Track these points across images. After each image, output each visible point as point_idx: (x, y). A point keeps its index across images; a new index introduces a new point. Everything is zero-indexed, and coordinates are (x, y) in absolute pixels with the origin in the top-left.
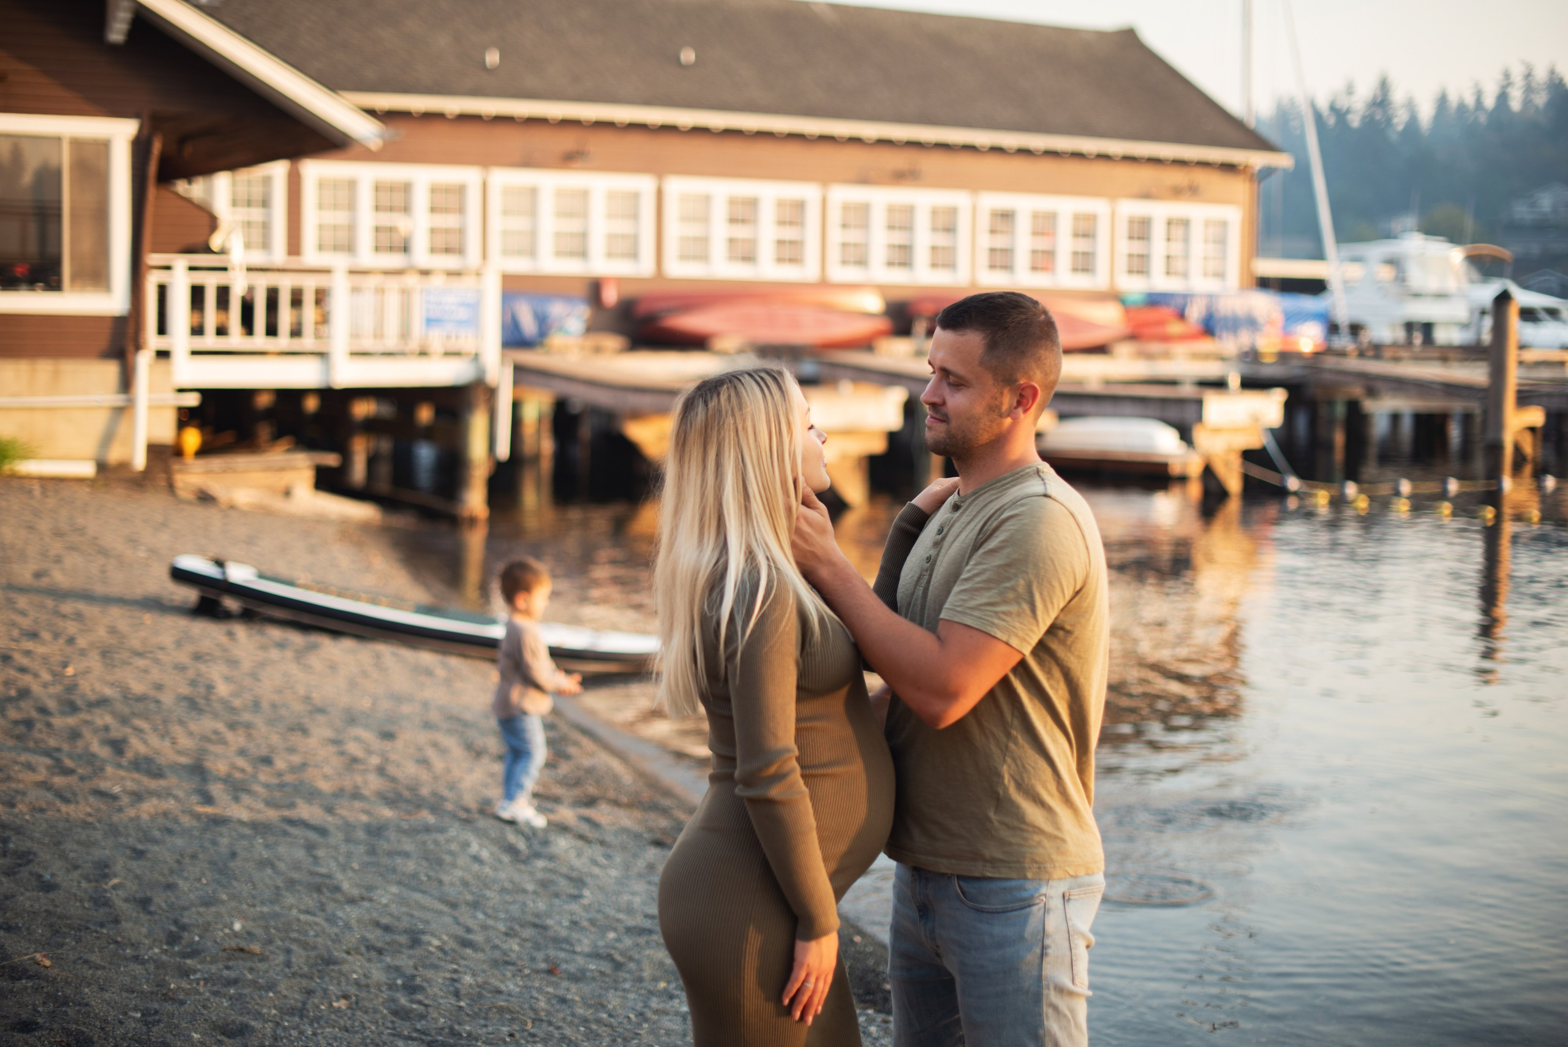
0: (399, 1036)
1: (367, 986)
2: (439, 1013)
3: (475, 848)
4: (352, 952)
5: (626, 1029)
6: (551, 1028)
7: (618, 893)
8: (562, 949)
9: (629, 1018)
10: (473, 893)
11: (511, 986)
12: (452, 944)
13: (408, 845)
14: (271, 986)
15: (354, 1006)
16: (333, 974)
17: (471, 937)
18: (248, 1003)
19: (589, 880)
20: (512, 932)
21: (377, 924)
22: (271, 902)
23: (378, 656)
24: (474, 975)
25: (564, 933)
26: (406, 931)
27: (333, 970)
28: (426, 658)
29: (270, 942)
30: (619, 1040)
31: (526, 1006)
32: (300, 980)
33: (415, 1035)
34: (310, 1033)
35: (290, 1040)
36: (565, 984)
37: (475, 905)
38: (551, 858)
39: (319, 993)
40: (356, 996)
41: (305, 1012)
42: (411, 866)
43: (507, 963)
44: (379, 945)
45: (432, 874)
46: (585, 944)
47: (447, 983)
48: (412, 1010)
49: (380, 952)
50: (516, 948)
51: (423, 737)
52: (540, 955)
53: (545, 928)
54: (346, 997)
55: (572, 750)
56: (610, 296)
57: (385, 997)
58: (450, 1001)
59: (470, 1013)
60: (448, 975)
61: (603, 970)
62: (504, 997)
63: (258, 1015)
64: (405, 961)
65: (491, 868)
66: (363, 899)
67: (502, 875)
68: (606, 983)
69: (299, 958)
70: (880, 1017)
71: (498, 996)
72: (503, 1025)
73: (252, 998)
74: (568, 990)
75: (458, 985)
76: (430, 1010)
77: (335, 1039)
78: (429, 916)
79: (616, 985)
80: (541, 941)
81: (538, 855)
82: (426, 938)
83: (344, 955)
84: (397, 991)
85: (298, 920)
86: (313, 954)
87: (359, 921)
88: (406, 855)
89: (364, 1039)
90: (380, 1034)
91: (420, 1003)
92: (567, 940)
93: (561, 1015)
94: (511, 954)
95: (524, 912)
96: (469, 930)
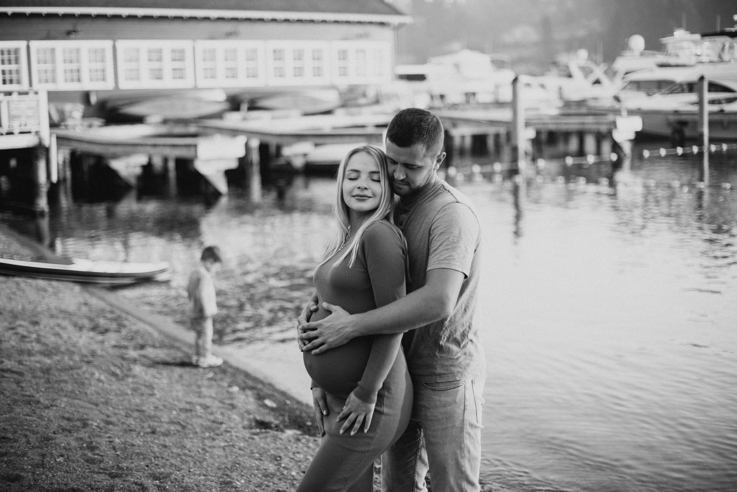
0: (93, 472)
1: (70, 449)
2: (109, 459)
3: (97, 375)
4: (56, 432)
5: (199, 457)
6: (164, 461)
7: (171, 391)
8: (154, 421)
9: (199, 452)
10: (103, 398)
11: (138, 441)
12: (102, 425)
13: (65, 377)
14: (24, 455)
15: (67, 460)
16: (52, 445)
17: (109, 419)
18: (16, 464)
19: (155, 386)
20: (128, 415)
21: (63, 418)
22: (9, 412)
23: (18, 284)
24: (119, 438)
25: (153, 413)
26: (78, 420)
27: (52, 443)
28: (41, 283)
29: (16, 432)
30: (197, 463)
31: (149, 451)
32: (37, 449)
33: (101, 471)
34: (51, 476)
35: (42, 480)
36: (162, 438)
37: (106, 403)
38: (134, 376)
39: (49, 455)
40: (67, 455)
41: (45, 466)
42: (70, 387)
43: (131, 430)
44: (68, 428)
45: (81, 390)
46: (165, 418)
47: (108, 443)
48: (95, 459)
49: (70, 431)
50: (133, 422)
51: (52, 322)
52: (146, 425)
53: (143, 411)
54: (62, 456)
55: (126, 323)
56: (93, 99)
57: (81, 453)
58: (111, 453)
59: (123, 457)
60: (107, 440)
61: (178, 429)
62: (136, 448)
63: (23, 470)
64: (83, 434)
65: (108, 384)
66: (52, 405)
67: (114, 387)
68: (181, 435)
69: (33, 439)
70: (312, 439)
71: (134, 447)
72: (141, 462)
73: (16, 461)
74: (164, 441)
75: (113, 444)
76: (104, 457)
77: (64, 477)
78: (86, 411)
79: (186, 436)
80: (143, 418)
81: (127, 376)
82: (90, 422)
83: (53, 435)
84: (85, 450)
85: (26, 420)
86: (39, 436)
87: (55, 417)
88: (66, 382)
89: (78, 476)
90: (84, 472)
91: (98, 455)
92: (155, 416)
93: (166, 454)
94: (131, 426)
95: (131, 405)
96: (108, 416)
